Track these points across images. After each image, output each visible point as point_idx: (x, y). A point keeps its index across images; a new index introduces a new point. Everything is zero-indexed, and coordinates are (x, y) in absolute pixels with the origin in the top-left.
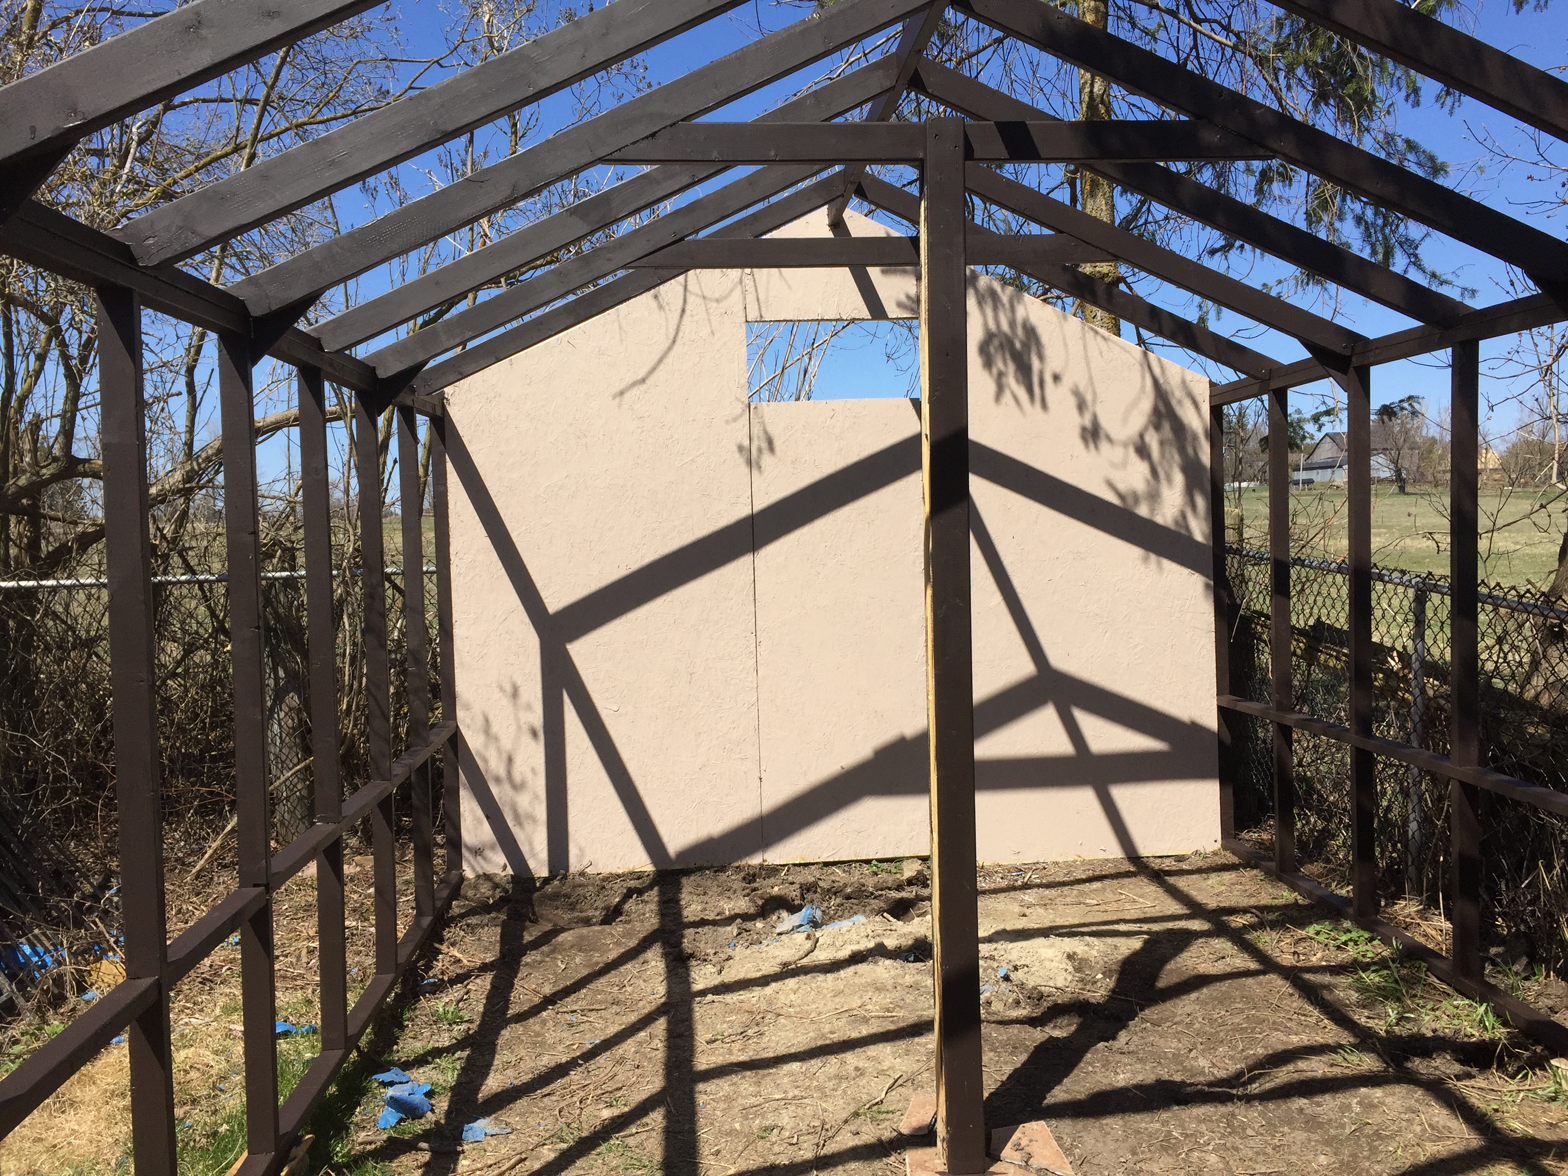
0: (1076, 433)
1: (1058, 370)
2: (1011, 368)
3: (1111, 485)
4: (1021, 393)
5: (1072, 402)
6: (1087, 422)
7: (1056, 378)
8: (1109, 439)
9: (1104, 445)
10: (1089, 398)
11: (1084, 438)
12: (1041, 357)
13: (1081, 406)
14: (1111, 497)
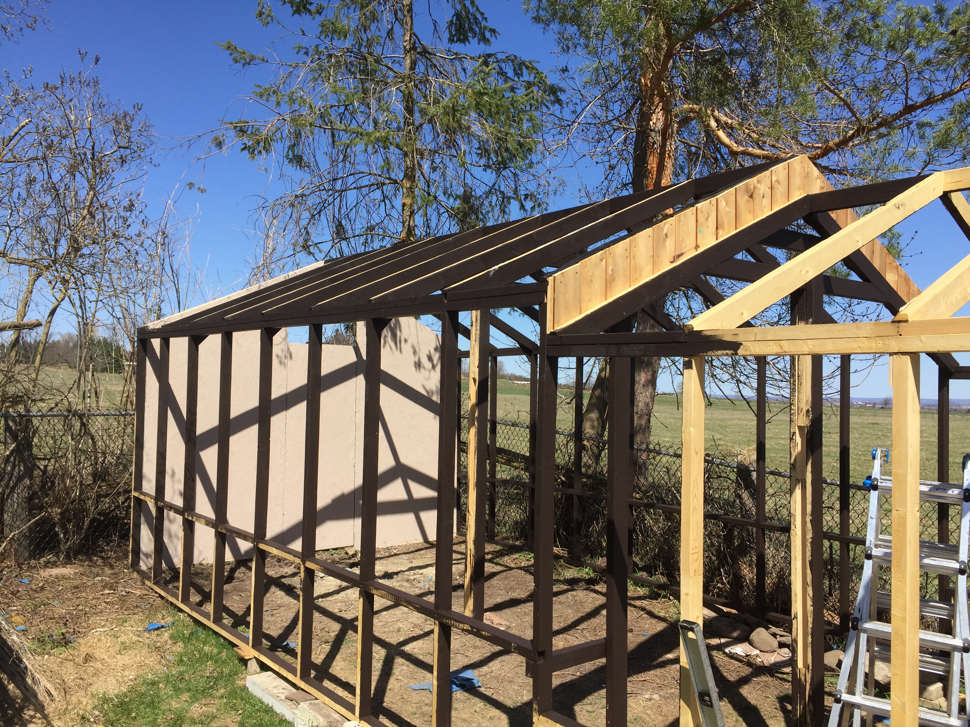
0: (413, 364)
1: (406, 337)
2: (389, 334)
3: (424, 387)
4: (393, 345)
5: (411, 351)
6: (417, 360)
7: (406, 341)
8: (424, 368)
9: (422, 370)
10: (417, 350)
11: (415, 366)
12: (400, 331)
13: (415, 353)
14: (424, 392)
